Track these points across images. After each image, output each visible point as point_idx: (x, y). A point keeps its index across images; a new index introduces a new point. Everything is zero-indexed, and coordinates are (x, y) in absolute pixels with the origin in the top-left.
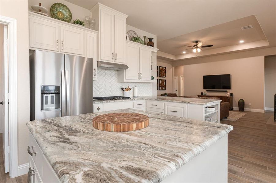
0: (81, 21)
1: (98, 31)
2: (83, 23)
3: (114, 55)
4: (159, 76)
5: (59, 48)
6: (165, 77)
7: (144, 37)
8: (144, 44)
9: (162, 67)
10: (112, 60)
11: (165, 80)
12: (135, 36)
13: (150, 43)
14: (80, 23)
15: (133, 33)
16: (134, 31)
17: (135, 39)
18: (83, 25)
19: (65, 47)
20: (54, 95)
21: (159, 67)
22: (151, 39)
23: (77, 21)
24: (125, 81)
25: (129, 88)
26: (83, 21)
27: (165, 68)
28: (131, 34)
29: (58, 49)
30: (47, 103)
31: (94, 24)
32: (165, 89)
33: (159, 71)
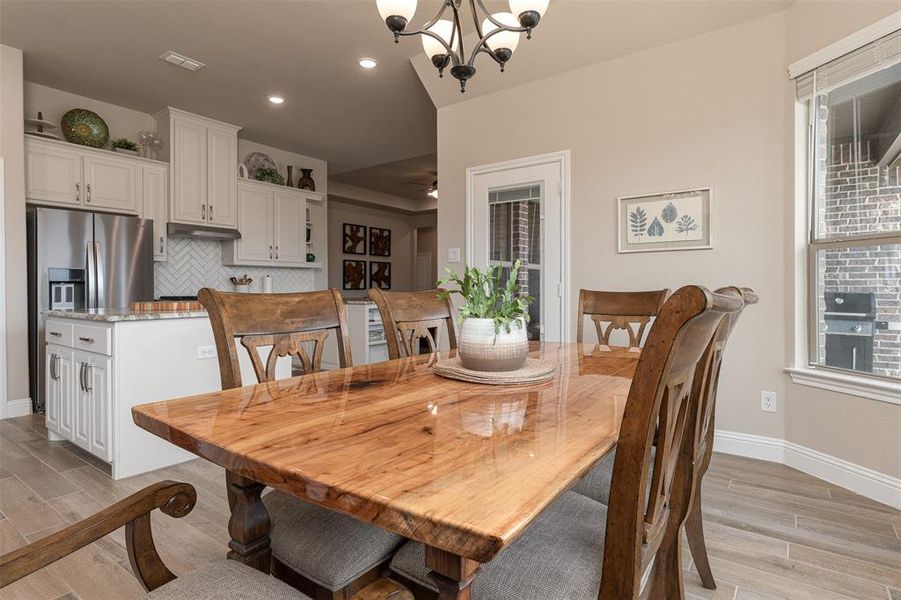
0: (128, 140)
1: (169, 162)
2: (134, 146)
3: (207, 209)
4: (371, 254)
5: (81, 199)
6: (389, 255)
7: (289, 168)
8: (290, 184)
9: (380, 229)
10: (201, 219)
11: (390, 264)
12: (267, 166)
13: (306, 181)
14: (128, 146)
15: (261, 159)
16: (263, 155)
17: (264, 174)
18: (135, 150)
19: (93, 195)
20: (72, 286)
21: (371, 228)
22: (307, 173)
23: (120, 143)
24: (235, 264)
25: (248, 277)
26: (134, 142)
27: (389, 231)
28: (257, 160)
29: (78, 200)
30: (58, 299)
31: (160, 146)
32: (389, 288)
33: (371, 239)
